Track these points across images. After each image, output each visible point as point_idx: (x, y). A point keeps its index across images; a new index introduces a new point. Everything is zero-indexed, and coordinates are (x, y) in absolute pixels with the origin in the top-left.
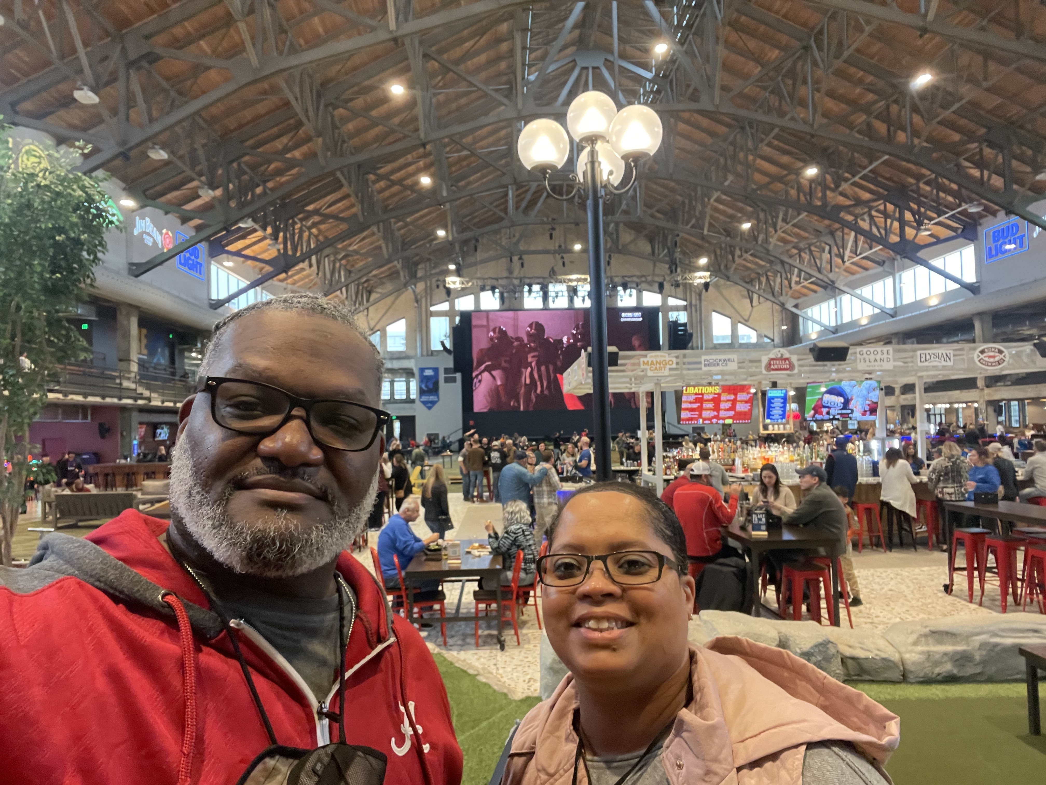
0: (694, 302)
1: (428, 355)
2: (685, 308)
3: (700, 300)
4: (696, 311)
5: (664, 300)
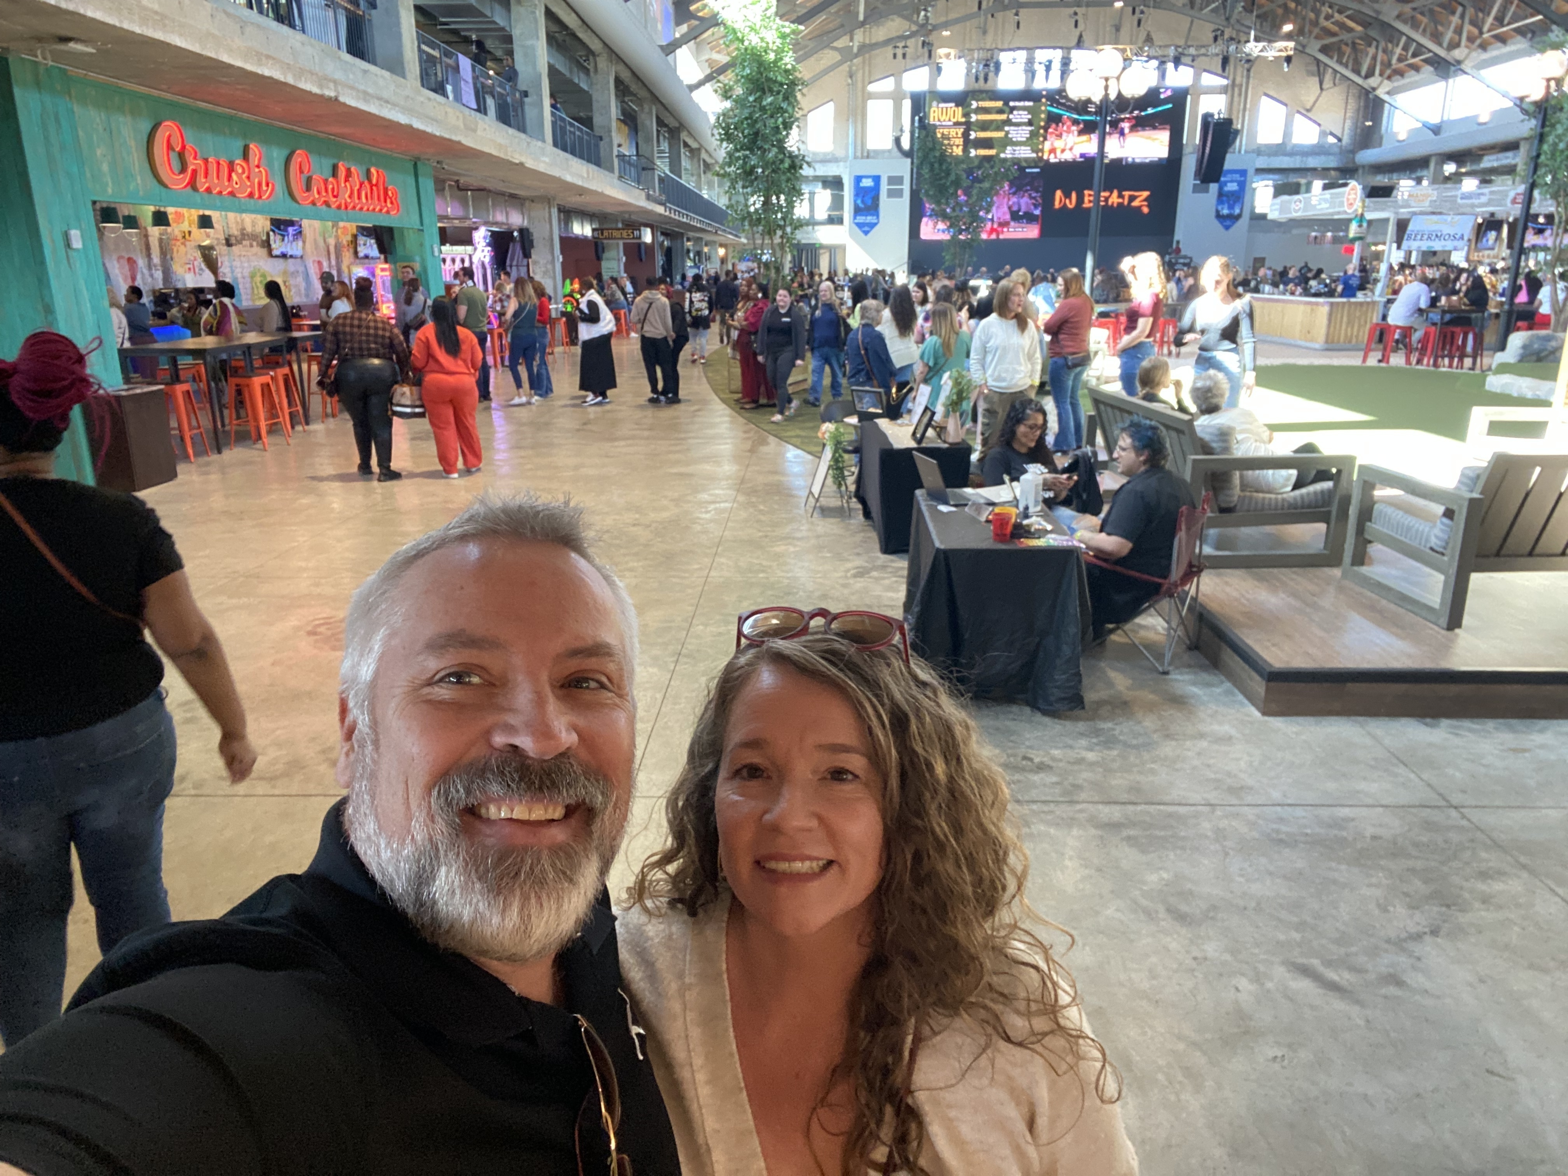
0: (1238, 80)
1: (862, 157)
3: (1248, 77)
4: (1240, 95)
5: (1197, 77)
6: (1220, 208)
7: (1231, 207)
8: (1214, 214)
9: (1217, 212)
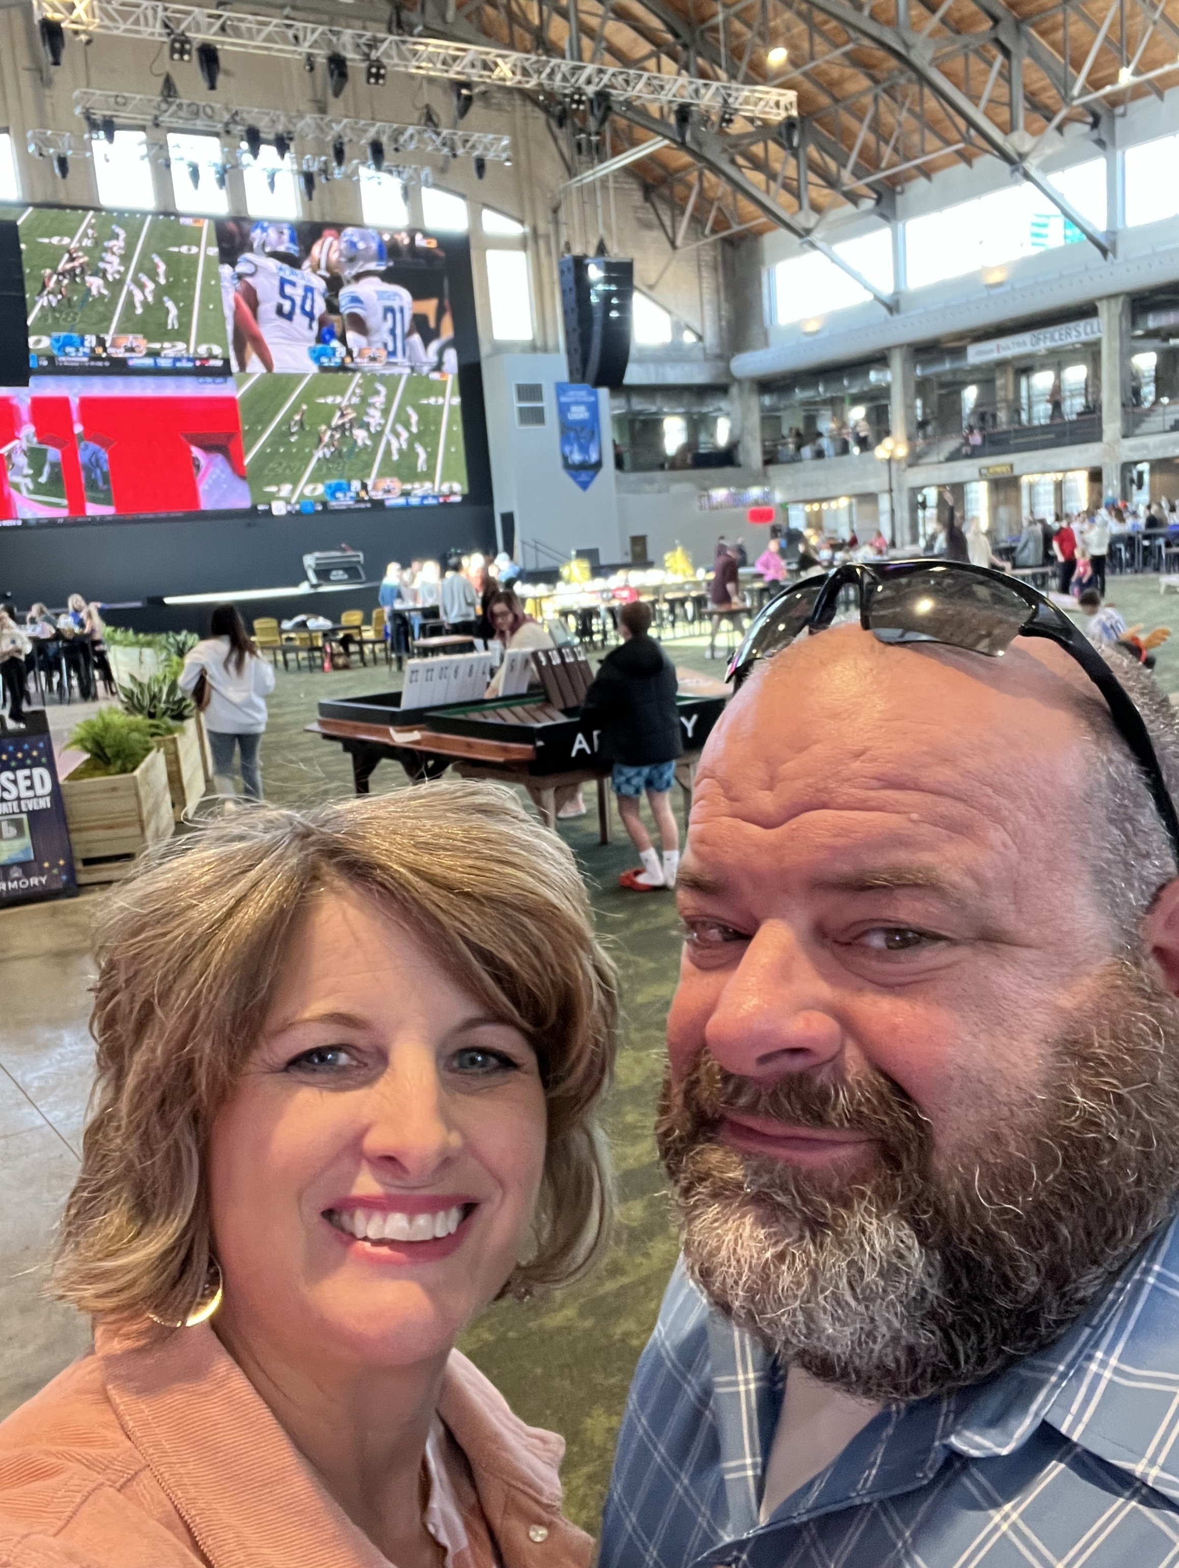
0: (540, 227)
2: (523, 243)
3: (556, 222)
5: (475, 216)
6: (567, 449)
7: (584, 450)
8: (559, 461)
9: (565, 458)
